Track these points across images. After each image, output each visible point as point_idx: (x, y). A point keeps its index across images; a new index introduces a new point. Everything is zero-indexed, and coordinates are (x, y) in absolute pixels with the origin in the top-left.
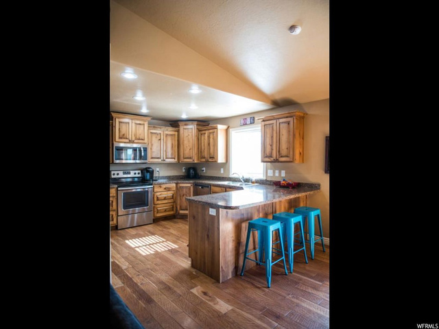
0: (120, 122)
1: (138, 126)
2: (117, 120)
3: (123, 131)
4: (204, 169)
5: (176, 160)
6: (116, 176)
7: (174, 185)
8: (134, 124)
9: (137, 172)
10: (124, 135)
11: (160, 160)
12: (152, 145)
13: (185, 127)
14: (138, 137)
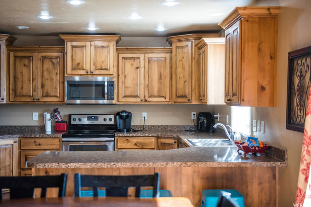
0: (73, 47)
1: (99, 50)
2: (69, 44)
3: (78, 59)
4: (218, 116)
5: (168, 100)
6: (77, 122)
7: (153, 140)
8: (93, 48)
9: (108, 117)
10: (78, 64)
11: (138, 100)
12: (125, 76)
13: (179, 44)
14: (99, 67)
